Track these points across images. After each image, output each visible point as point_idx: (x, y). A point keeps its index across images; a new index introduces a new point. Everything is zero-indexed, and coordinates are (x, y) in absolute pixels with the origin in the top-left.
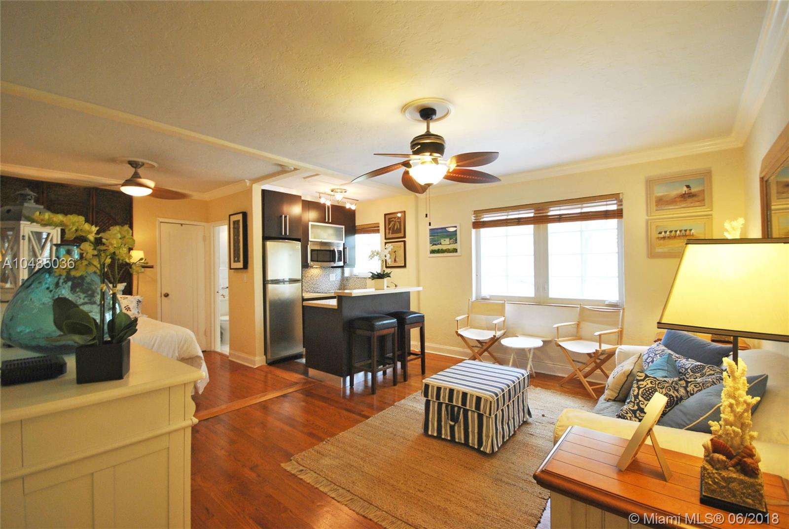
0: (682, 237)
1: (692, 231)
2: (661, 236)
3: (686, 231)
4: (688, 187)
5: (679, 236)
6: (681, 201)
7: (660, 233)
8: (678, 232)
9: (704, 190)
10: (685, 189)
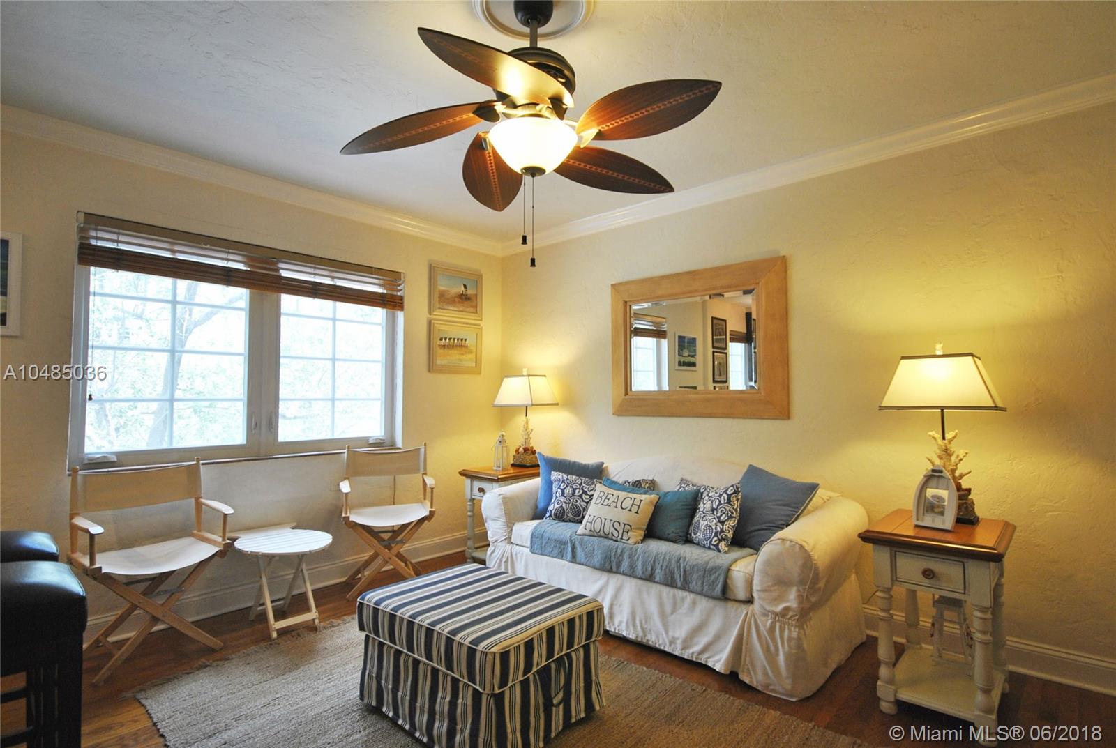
0: (458, 348)
1: (467, 342)
2: (442, 342)
3: (462, 340)
4: (465, 286)
5: (456, 346)
6: (459, 302)
7: (441, 339)
8: (456, 341)
9: (476, 295)
10: (463, 288)
